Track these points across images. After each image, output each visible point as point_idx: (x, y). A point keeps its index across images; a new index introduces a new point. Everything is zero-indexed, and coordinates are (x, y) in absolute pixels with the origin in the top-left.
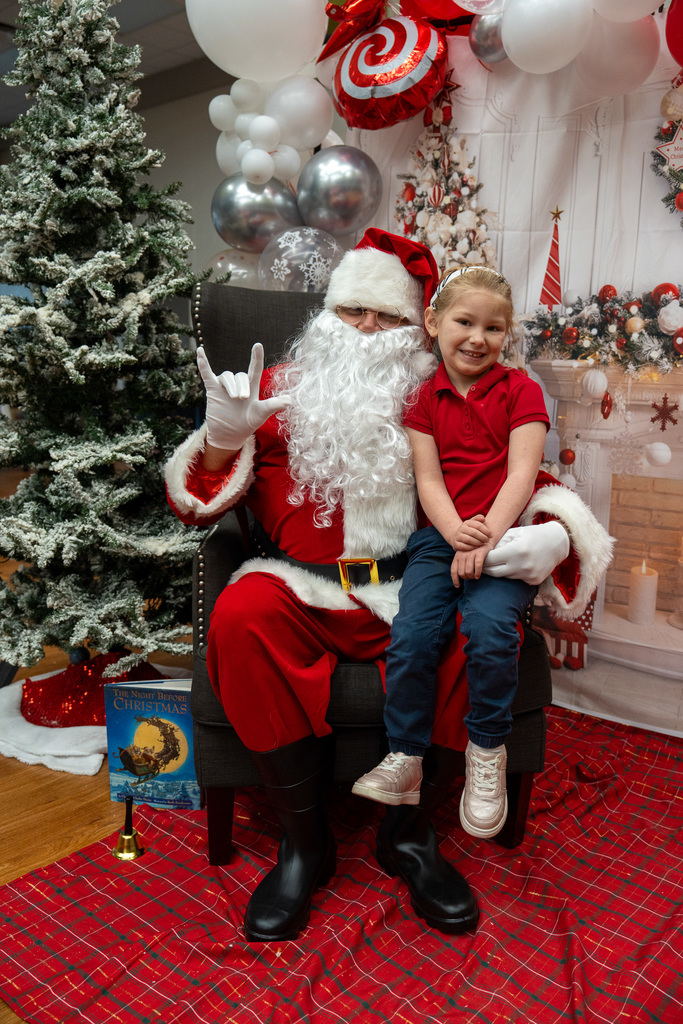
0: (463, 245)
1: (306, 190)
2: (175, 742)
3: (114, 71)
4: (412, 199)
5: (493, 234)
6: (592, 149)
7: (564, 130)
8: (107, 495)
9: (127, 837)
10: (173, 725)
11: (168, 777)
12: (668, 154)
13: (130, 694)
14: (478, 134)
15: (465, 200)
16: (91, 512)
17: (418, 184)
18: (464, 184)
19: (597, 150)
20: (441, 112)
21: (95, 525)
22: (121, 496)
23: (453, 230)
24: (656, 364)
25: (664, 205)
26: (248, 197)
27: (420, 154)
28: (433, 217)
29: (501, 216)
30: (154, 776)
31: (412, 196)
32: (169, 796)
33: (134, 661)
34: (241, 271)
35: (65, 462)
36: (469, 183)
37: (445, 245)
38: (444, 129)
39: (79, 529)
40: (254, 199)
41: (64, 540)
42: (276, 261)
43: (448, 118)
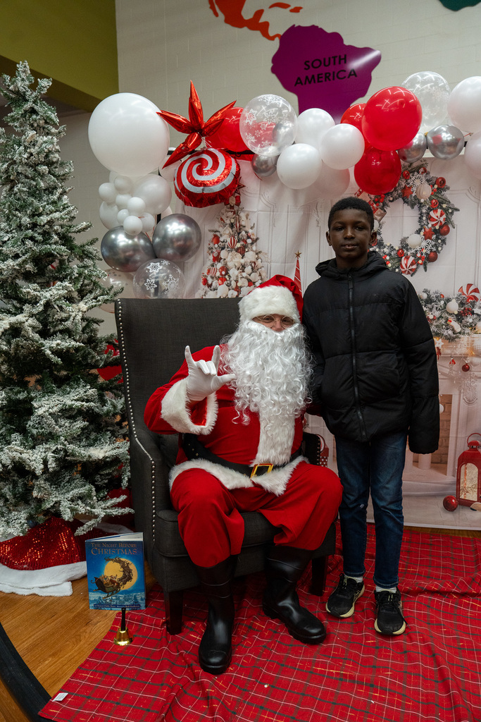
0: (248, 269)
1: (159, 238)
2: (130, 571)
3: (59, 176)
4: (218, 243)
5: (265, 264)
6: (315, 223)
7: (302, 213)
8: (69, 427)
9: (122, 632)
10: (129, 561)
11: (126, 592)
13: (101, 545)
14: (255, 212)
15: (249, 246)
16: (61, 438)
17: (221, 235)
18: (249, 237)
19: (318, 223)
20: (235, 199)
21: (65, 445)
22: (78, 426)
23: (242, 261)
26: (125, 241)
27: (222, 219)
28: (230, 254)
29: (269, 255)
30: (117, 592)
31: (218, 241)
32: (126, 603)
33: (95, 524)
34: (117, 282)
35: (44, 409)
36: (252, 237)
37: (238, 269)
38: (236, 208)
39: (54, 448)
40: (127, 243)
41: (47, 456)
42: (148, 280)
43: (238, 203)
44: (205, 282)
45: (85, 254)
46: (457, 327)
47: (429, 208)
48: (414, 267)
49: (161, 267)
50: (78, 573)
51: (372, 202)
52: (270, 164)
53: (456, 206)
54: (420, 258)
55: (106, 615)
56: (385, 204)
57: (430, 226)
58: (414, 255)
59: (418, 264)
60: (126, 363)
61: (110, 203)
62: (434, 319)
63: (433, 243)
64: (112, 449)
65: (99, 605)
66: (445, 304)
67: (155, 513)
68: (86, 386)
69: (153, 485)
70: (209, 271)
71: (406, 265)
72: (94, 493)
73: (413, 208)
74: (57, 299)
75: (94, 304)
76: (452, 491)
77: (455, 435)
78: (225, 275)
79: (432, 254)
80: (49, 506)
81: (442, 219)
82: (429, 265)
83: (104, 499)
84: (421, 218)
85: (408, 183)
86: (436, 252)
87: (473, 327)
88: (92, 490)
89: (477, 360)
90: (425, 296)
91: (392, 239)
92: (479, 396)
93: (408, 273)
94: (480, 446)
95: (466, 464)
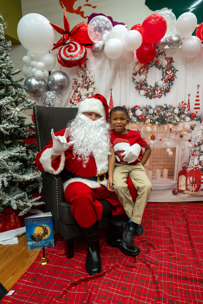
1: (51, 81)
2: (47, 230)
6: (119, 76)
7: (113, 71)
8: (14, 165)
9: (43, 259)
10: (46, 226)
11: (45, 240)
12: (136, 78)
13: (33, 220)
14: (93, 71)
15: (91, 85)
16: (10, 171)
17: (78, 81)
18: (90, 82)
19: (120, 76)
21: (12, 174)
22: (18, 165)
23: (88, 92)
24: (136, 123)
25: (135, 89)
26: (35, 82)
27: (78, 74)
28: (82, 89)
29: (99, 89)
30: (41, 240)
31: (76, 84)
33: (28, 210)
35: (1, 157)
36: (92, 81)
37: (86, 96)
38: (84, 69)
39: (7, 176)
40: (36, 83)
41: (3, 180)
42: (47, 99)
43: (85, 66)
44: (71, 102)
45: (18, 86)
46: (178, 119)
47: (166, 70)
48: (160, 94)
49: (52, 94)
50: (20, 232)
51: (142, 67)
52: (100, 49)
53: (177, 69)
54: (163, 91)
55: (36, 252)
56: (148, 68)
57: (167, 77)
59: (162, 93)
60: (39, 135)
61: (28, 65)
62: (169, 116)
63: (168, 84)
64: (34, 175)
65: (33, 247)
66: (173, 110)
67: (58, 204)
68: (20, 146)
69: (57, 190)
70: (72, 97)
71: (157, 94)
72: (26, 196)
73: (160, 69)
74: (6, 105)
75: (23, 108)
76: (176, 187)
77: (177, 164)
78: (80, 98)
79: (168, 89)
80: (5, 203)
81: (171, 74)
82: (167, 94)
83: (31, 198)
84: (163, 74)
85: (158, 59)
86: (169, 88)
87: (184, 119)
88: (25, 195)
89: (186, 133)
90: (165, 107)
91: (151, 83)
92: (187, 147)
93: (158, 97)
94: (187, 168)
95: (181, 175)
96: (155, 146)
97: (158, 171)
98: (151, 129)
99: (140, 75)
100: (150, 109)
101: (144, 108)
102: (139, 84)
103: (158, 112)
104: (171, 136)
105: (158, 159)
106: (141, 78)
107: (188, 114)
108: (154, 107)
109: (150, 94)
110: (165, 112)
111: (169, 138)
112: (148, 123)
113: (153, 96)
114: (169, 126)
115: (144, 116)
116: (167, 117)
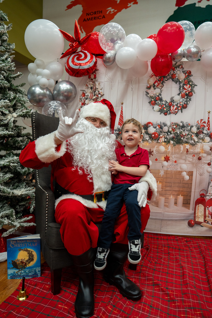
1: (56, 91)
2: (33, 256)
4: (84, 96)
6: (131, 89)
7: (125, 84)
8: (3, 177)
10: (32, 250)
11: (30, 268)
12: (149, 92)
13: (17, 242)
14: (103, 82)
15: (99, 98)
17: (86, 93)
18: (99, 94)
20: (93, 76)
22: (8, 177)
24: (148, 141)
25: (149, 104)
26: (39, 91)
27: (87, 85)
28: (90, 101)
32: (30, 274)
33: (13, 230)
36: (101, 94)
38: (94, 80)
40: (41, 92)
42: (50, 109)
43: (95, 77)
46: (196, 140)
47: (184, 84)
48: (177, 111)
49: (56, 104)
51: (157, 81)
52: (111, 59)
53: (196, 84)
54: (179, 107)
55: (17, 283)
56: (163, 82)
57: (184, 92)
58: (177, 105)
61: (34, 73)
62: (185, 135)
63: (185, 100)
66: (191, 128)
67: (47, 224)
68: (14, 156)
69: (47, 207)
71: (173, 110)
72: (14, 214)
73: (176, 83)
75: (21, 114)
76: (192, 218)
77: (194, 191)
79: (185, 105)
81: (189, 89)
82: (183, 110)
83: (20, 218)
84: (180, 88)
85: (174, 73)
86: (187, 104)
87: (203, 139)
88: (13, 212)
89: (205, 155)
90: (181, 124)
91: (166, 98)
92: (205, 172)
93: (174, 113)
94: (206, 196)
95: (199, 204)
96: (169, 168)
97: (172, 198)
98: (165, 148)
99: (155, 89)
100: (165, 126)
101: (158, 125)
102: (153, 99)
103: (173, 130)
104: (187, 158)
105: (173, 184)
106: (155, 93)
107: (207, 134)
108: (169, 124)
109: (165, 110)
110: (181, 130)
111: (185, 160)
112: (161, 142)
113: (169, 112)
114: (185, 146)
115: (157, 134)
116: (183, 136)
